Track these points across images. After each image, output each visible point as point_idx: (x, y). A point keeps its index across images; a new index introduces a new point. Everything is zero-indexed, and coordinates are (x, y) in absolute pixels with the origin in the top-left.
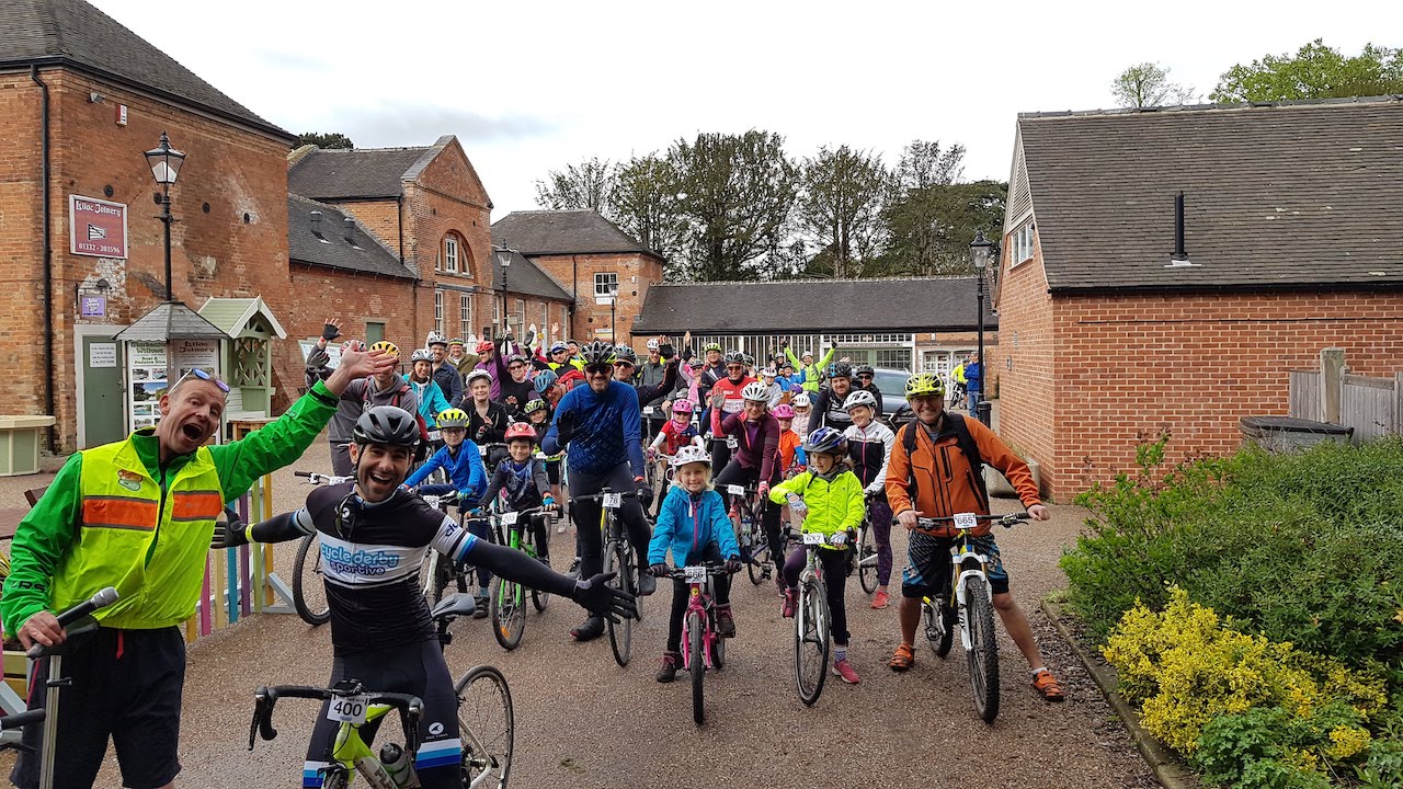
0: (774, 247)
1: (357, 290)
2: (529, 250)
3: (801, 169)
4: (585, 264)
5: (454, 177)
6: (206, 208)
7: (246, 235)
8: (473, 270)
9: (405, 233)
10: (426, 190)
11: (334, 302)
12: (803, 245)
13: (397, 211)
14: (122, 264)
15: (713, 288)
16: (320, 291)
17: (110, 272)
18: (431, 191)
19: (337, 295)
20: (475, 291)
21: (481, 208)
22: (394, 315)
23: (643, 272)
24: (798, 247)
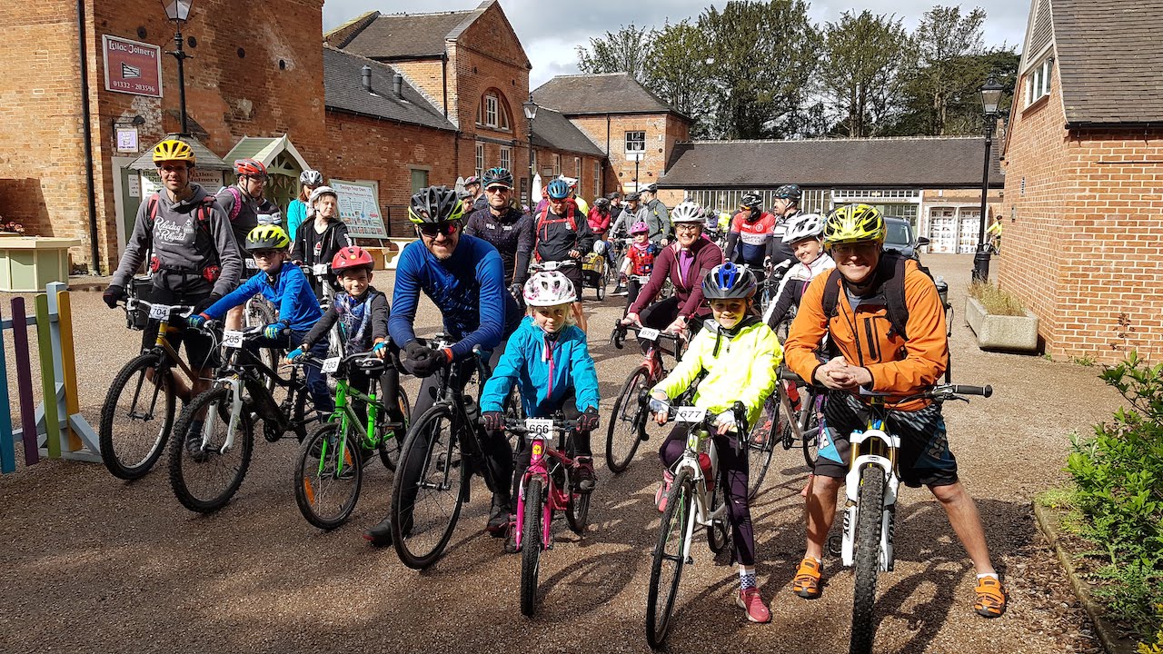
0: (794, 109)
1: (402, 139)
2: (568, 111)
3: (824, 34)
4: (617, 123)
5: (495, 38)
6: (241, 53)
7: (281, 80)
8: (512, 126)
9: (448, 89)
10: (468, 49)
11: (380, 150)
12: (822, 106)
13: (442, 69)
14: (159, 103)
15: (734, 145)
16: (367, 139)
17: (146, 109)
18: (473, 50)
19: (383, 144)
20: (513, 144)
21: (521, 69)
22: (437, 163)
23: (668, 131)
24: (818, 109)
